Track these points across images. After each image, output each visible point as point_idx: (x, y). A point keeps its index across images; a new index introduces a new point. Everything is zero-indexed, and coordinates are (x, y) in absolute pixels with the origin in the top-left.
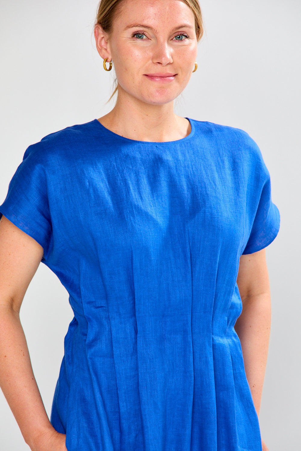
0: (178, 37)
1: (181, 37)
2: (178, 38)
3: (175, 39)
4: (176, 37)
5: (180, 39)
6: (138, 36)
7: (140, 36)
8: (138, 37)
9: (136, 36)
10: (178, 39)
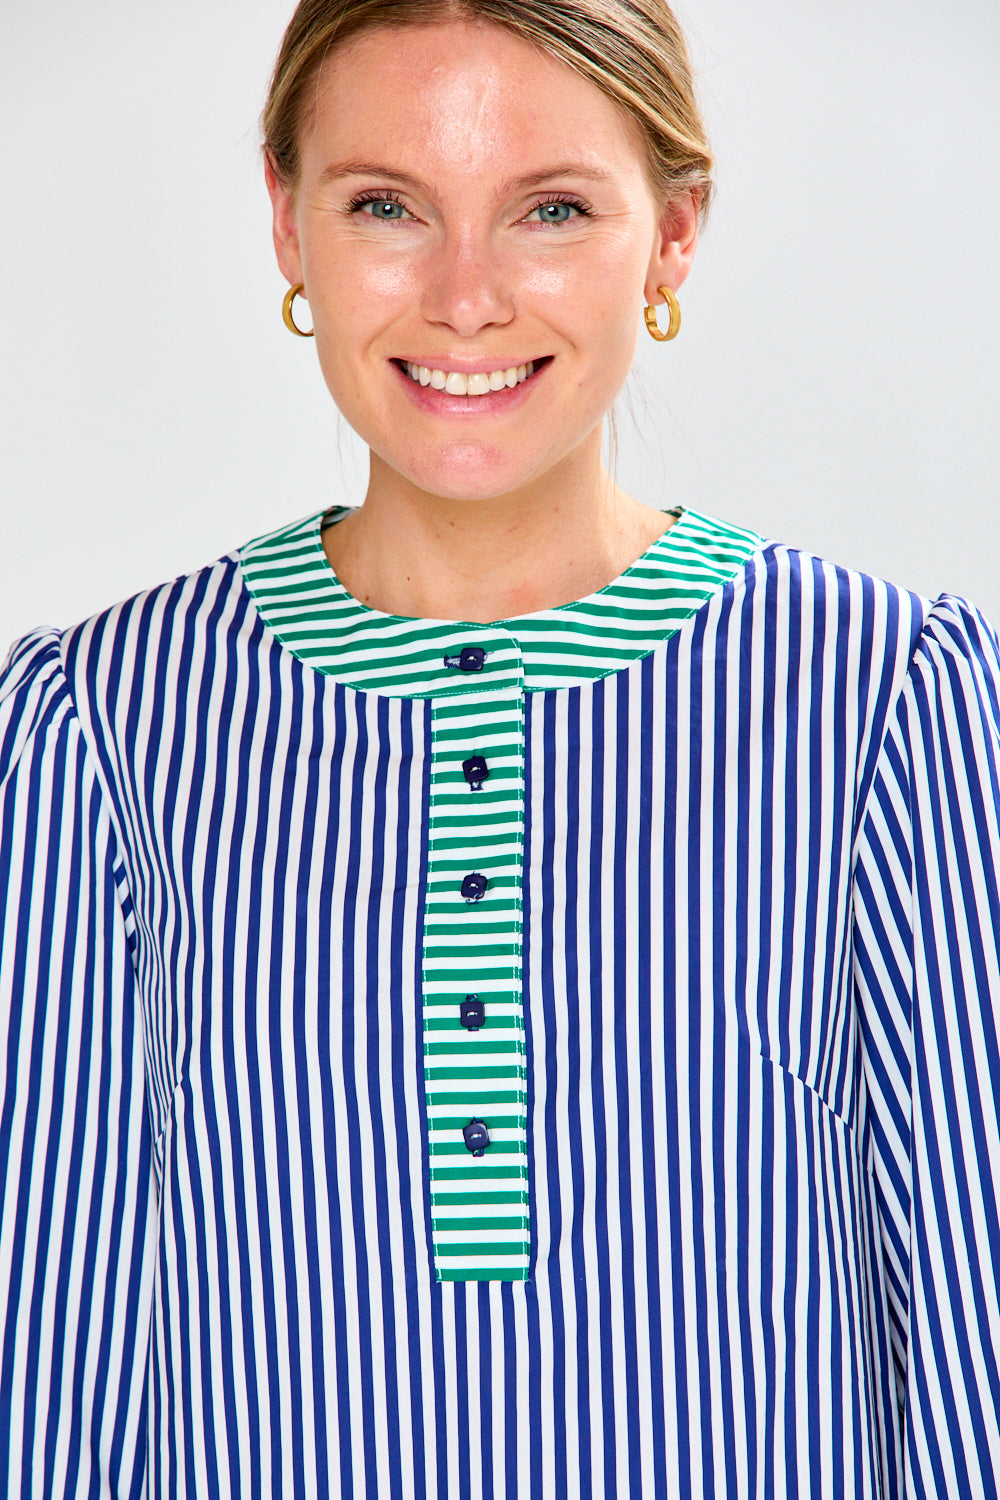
0: (551, 209)
1: (562, 211)
2: (551, 213)
3: (535, 216)
4: (540, 208)
5: (557, 218)
6: (380, 207)
7: (388, 207)
8: (380, 213)
9: (369, 209)
10: (551, 218)
